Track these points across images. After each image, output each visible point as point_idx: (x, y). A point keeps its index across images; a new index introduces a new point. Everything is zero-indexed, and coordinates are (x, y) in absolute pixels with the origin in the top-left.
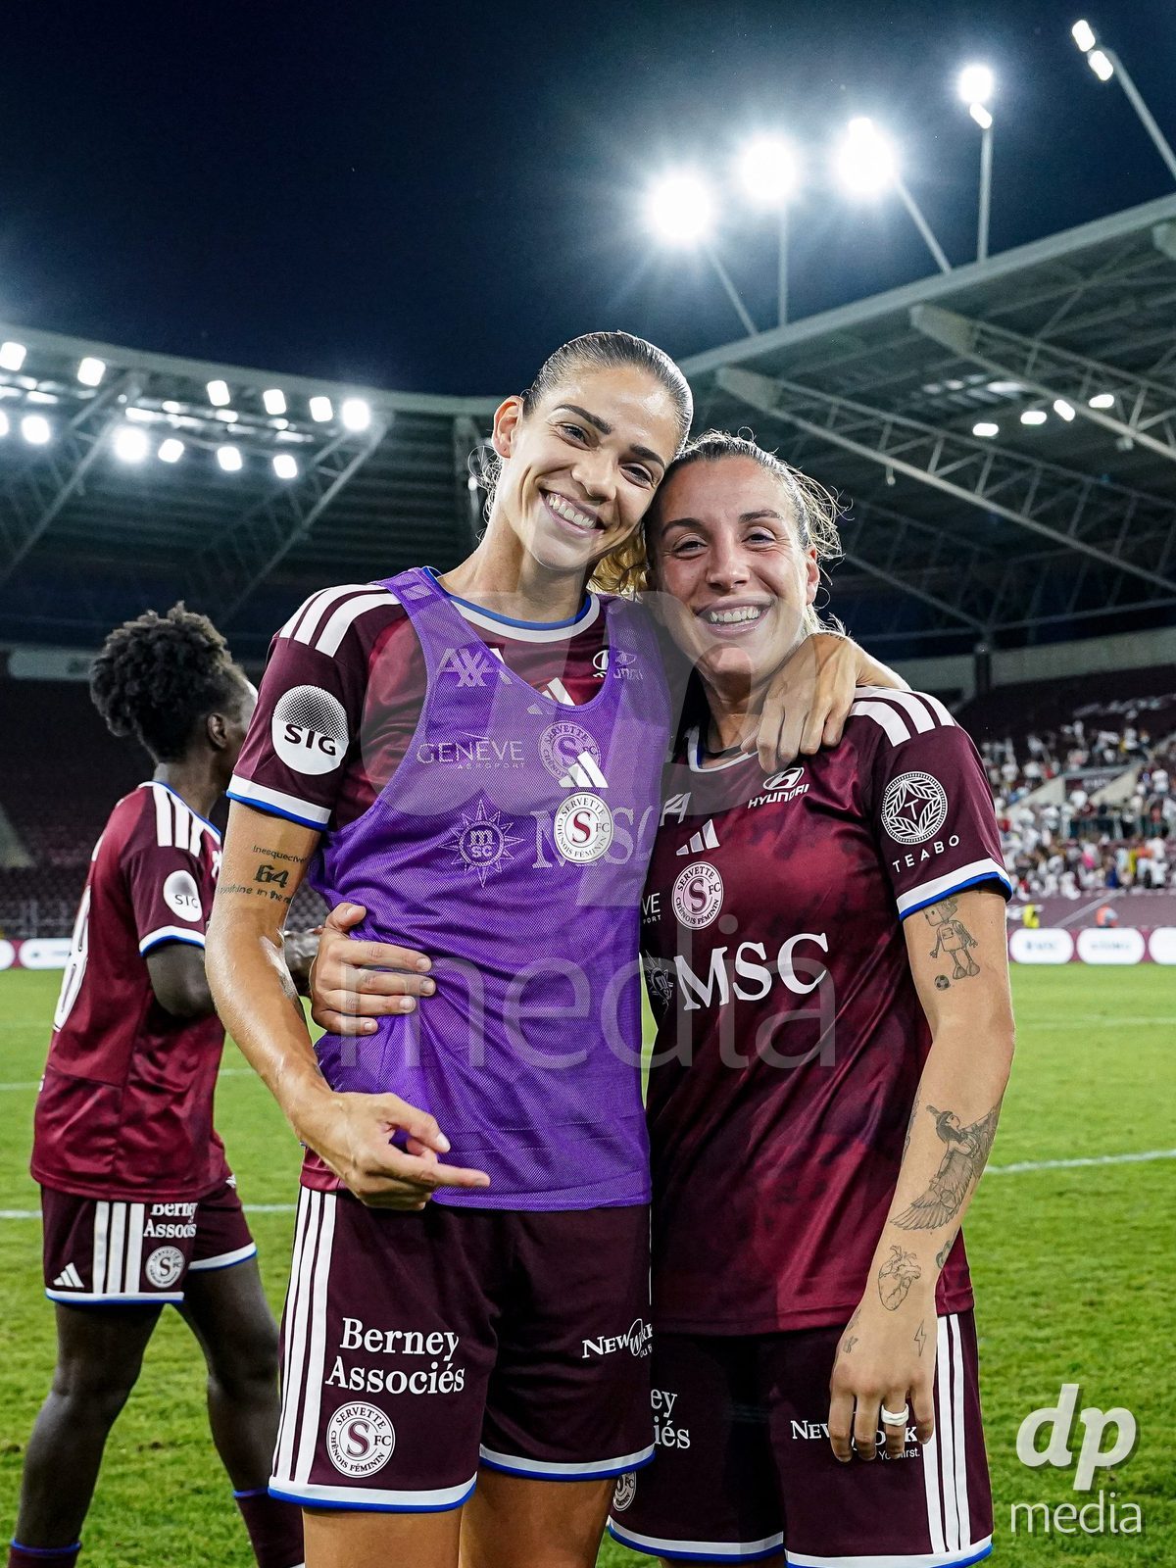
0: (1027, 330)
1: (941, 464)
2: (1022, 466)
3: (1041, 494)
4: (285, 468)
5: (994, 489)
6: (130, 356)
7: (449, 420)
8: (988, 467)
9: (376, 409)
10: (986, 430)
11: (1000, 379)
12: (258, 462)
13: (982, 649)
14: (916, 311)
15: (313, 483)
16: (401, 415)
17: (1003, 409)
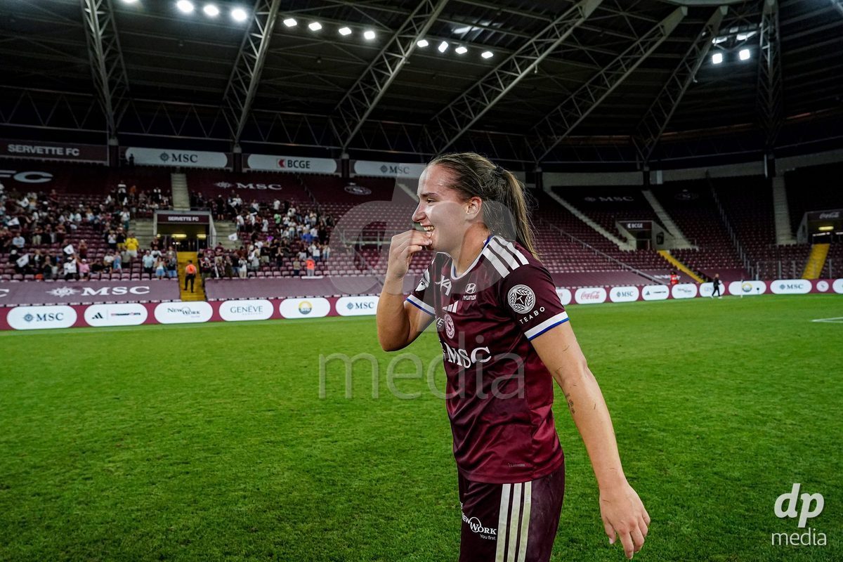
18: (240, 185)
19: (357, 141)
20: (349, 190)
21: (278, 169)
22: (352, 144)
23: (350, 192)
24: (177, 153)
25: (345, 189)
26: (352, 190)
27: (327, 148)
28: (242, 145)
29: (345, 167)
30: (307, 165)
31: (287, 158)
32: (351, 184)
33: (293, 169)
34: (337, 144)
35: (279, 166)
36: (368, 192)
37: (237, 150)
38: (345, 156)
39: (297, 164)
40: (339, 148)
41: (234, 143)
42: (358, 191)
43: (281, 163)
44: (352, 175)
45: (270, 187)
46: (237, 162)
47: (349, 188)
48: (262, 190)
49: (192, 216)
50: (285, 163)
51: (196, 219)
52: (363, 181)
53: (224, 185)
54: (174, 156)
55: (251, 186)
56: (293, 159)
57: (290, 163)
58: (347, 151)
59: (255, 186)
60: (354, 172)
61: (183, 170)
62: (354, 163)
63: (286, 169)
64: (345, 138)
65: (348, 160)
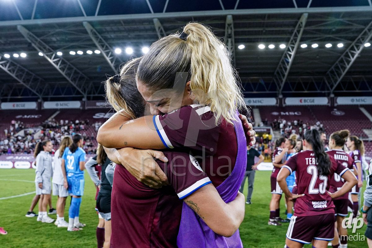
18: (282, 113)
19: (339, 87)
20: (333, 113)
21: (299, 104)
22: (336, 89)
23: (334, 114)
24: (255, 99)
25: (332, 113)
26: (335, 113)
27: (323, 92)
28: (283, 94)
29: (332, 101)
30: (313, 101)
31: (303, 99)
32: (335, 110)
33: (306, 104)
34: (328, 90)
35: (299, 102)
36: (343, 114)
37: (281, 96)
38: (332, 96)
39: (308, 101)
40: (329, 92)
41: (279, 93)
42: (338, 113)
43: (301, 101)
44: (336, 105)
45: (296, 113)
46: (281, 101)
47: (334, 112)
48: (292, 116)
49: (264, 129)
50: (303, 101)
51: (265, 130)
52: (341, 108)
53: (275, 113)
54: (253, 101)
55: (287, 113)
56: (306, 98)
57: (305, 101)
58: (334, 93)
59: (289, 113)
60: (336, 103)
61: (258, 107)
62: (336, 99)
63: (303, 103)
64: (332, 86)
65: (333, 98)
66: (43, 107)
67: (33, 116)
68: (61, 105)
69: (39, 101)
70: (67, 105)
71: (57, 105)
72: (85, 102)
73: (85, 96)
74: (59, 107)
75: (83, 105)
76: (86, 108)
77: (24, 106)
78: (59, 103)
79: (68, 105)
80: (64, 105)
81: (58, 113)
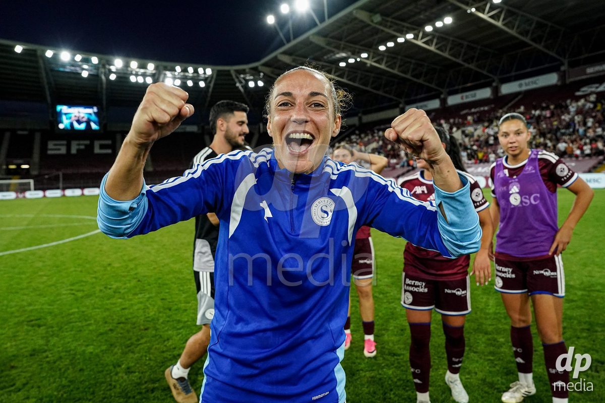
0: (340, 39)
1: (335, 73)
2: (356, 73)
3: (361, 79)
4: (202, 84)
5: (349, 78)
6: (159, 63)
7: (229, 71)
8: (346, 73)
9: (212, 70)
10: (342, 64)
11: (338, 53)
12: (196, 84)
13: (360, 115)
14: (311, 37)
15: (207, 86)
16: (219, 71)
17: (345, 59)
66: (501, 92)
67: (482, 109)
68: (526, 85)
69: (494, 84)
70: (535, 83)
71: (520, 85)
72: (564, 71)
73: (566, 62)
74: (524, 88)
75: (562, 77)
76: (568, 81)
77: (475, 95)
78: (523, 82)
79: (537, 82)
80: (531, 83)
81: (520, 97)
